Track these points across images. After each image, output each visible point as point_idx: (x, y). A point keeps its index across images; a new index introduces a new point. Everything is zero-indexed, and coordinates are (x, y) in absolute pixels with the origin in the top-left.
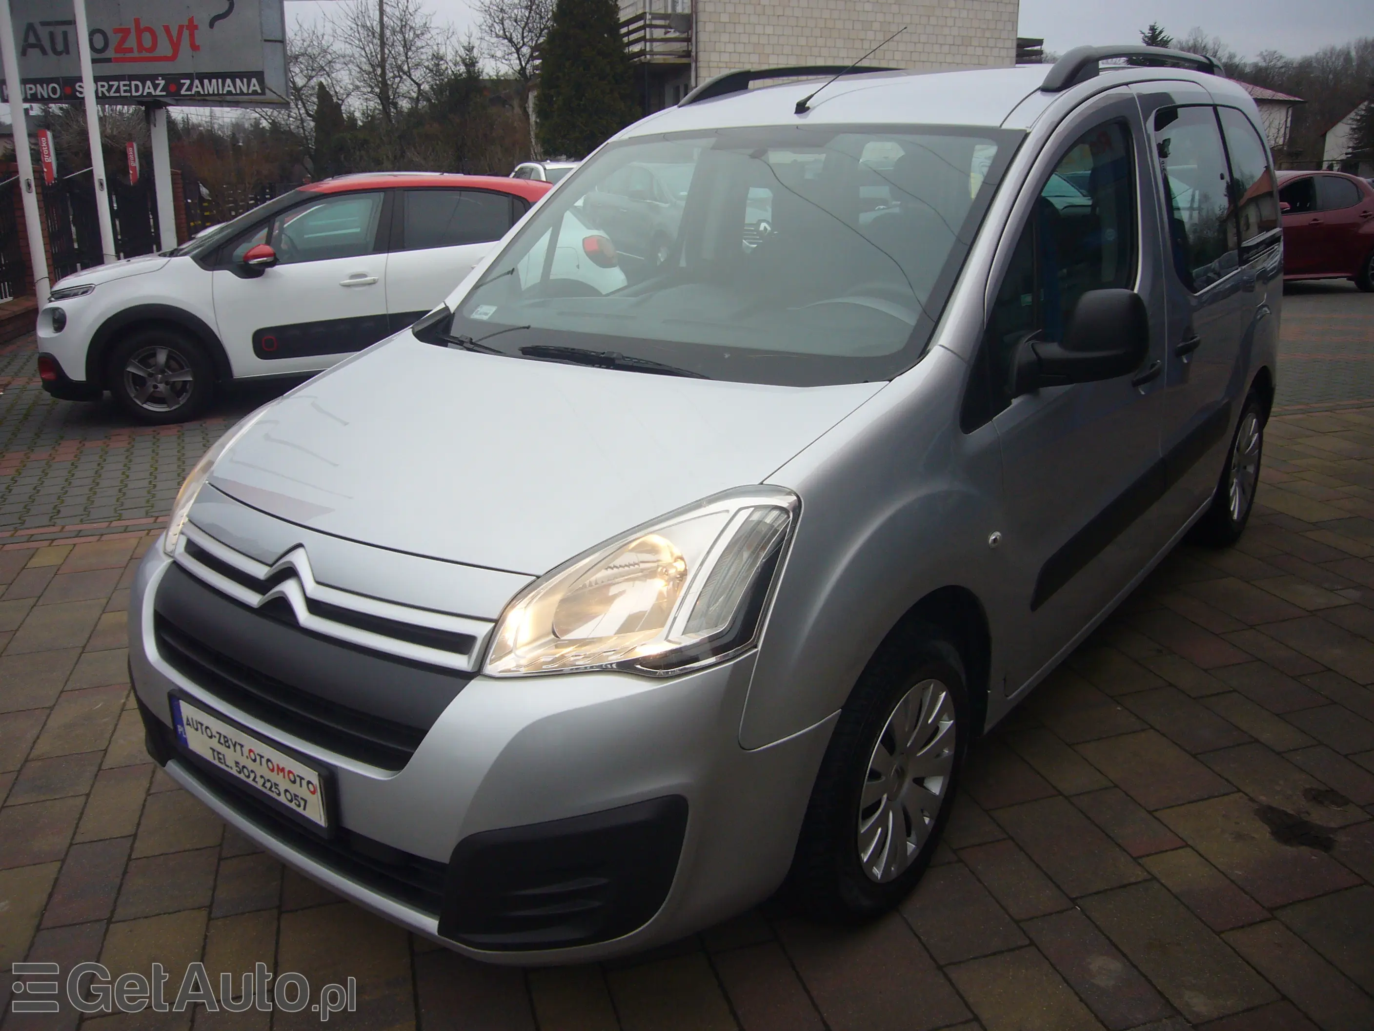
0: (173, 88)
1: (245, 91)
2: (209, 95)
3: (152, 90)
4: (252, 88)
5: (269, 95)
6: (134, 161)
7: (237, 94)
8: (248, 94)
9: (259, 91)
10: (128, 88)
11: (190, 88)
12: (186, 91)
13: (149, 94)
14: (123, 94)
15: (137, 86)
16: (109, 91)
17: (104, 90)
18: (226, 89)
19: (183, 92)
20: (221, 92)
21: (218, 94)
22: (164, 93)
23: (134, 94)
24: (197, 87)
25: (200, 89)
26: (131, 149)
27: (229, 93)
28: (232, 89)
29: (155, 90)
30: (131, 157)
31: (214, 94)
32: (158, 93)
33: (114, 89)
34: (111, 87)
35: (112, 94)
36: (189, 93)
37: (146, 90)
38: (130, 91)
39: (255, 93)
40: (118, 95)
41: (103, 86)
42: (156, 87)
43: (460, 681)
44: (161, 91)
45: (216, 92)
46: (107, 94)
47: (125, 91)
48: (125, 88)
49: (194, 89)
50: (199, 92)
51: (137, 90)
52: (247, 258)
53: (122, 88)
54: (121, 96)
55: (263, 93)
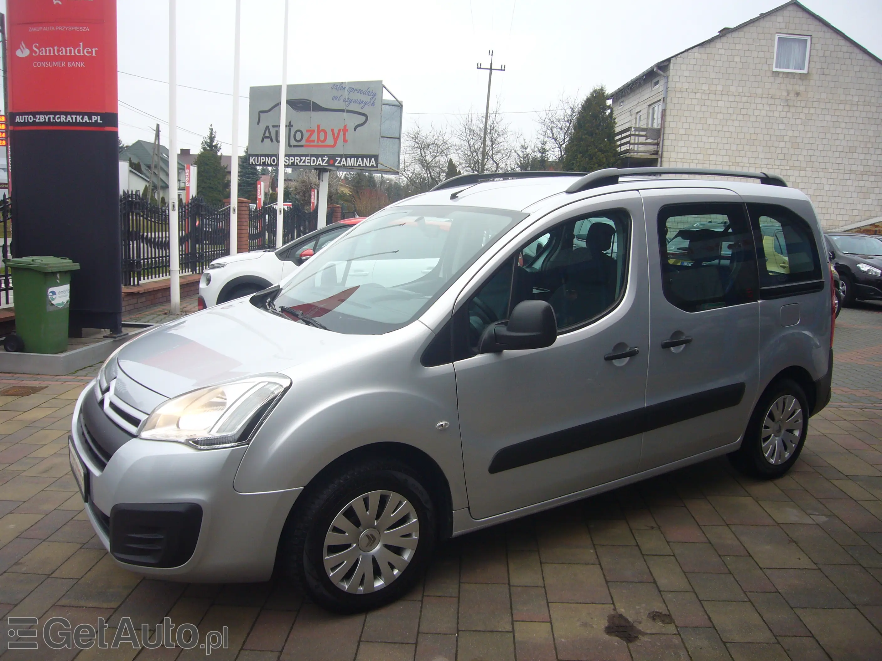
0: (331, 162)
1: (368, 165)
2: (349, 166)
3: (321, 163)
4: (371, 164)
5: (380, 167)
6: (314, 199)
7: (363, 166)
8: (369, 167)
9: (375, 165)
10: (309, 161)
11: (340, 163)
12: (338, 163)
13: (319, 164)
14: (306, 164)
15: (314, 160)
16: (300, 162)
17: (298, 161)
18: (358, 163)
19: (336, 164)
20: (355, 165)
21: (354, 166)
22: (327, 164)
23: (312, 164)
24: (344, 162)
25: (345, 163)
26: (313, 193)
27: (360, 166)
28: (361, 163)
29: (323, 163)
30: (313, 197)
31: (351, 166)
32: (324, 164)
33: (302, 161)
34: (301, 160)
35: (301, 164)
36: (339, 165)
37: (318, 163)
38: (310, 163)
39: (373, 166)
40: (304, 164)
41: (297, 159)
42: (323, 161)
43: (130, 437)
44: (325, 163)
45: (353, 165)
46: (299, 164)
47: (308, 163)
48: (308, 161)
49: (342, 163)
50: (344, 165)
51: (314, 162)
52: (301, 256)
53: (307, 161)
54: (305, 165)
55: (377, 166)
